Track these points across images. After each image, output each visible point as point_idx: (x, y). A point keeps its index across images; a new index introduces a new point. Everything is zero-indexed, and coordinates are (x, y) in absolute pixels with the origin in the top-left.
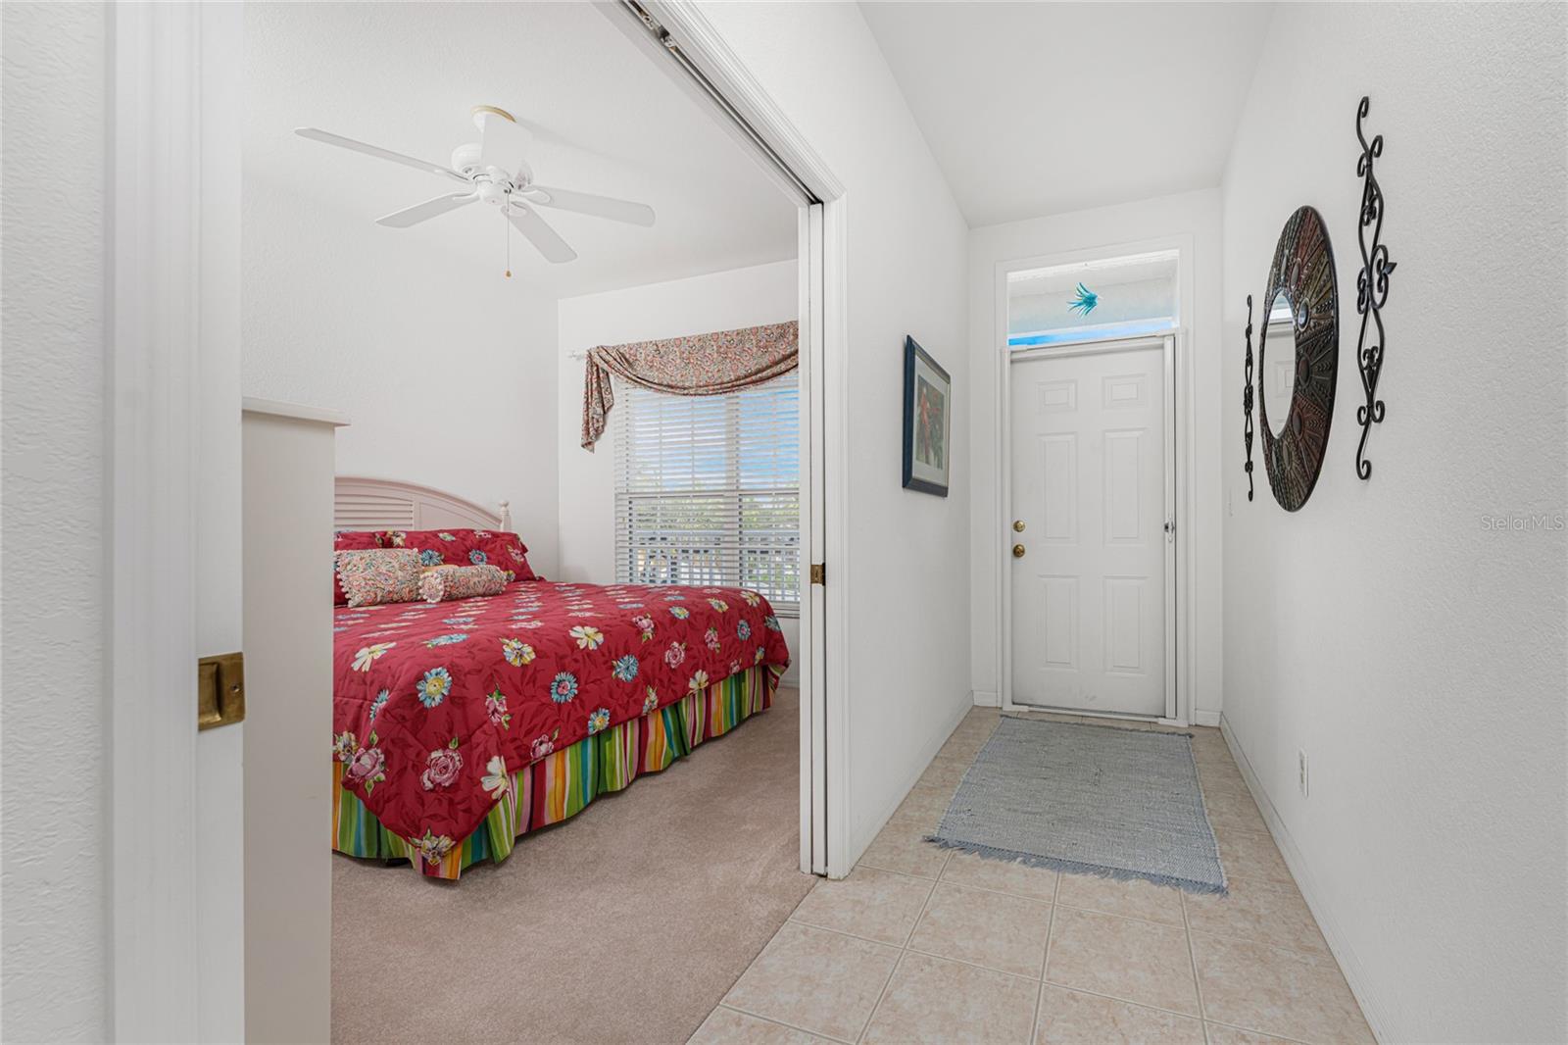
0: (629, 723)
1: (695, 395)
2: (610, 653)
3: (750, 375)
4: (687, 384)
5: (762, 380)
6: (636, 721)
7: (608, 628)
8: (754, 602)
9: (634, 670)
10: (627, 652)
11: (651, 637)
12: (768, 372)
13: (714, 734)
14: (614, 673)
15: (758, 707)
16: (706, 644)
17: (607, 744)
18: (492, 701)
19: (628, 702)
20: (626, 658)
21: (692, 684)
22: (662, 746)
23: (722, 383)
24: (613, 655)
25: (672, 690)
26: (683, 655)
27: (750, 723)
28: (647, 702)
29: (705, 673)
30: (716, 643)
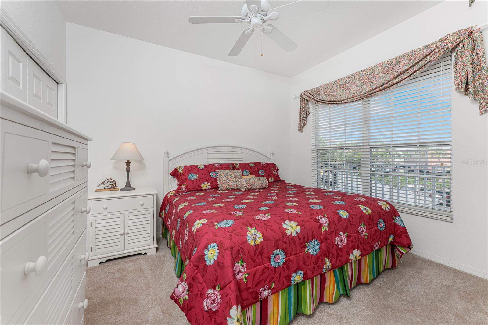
0: (315, 278)
1: (347, 103)
2: (304, 238)
3: (378, 87)
4: (343, 99)
5: (386, 88)
6: (319, 276)
7: (303, 223)
8: (386, 208)
9: (317, 248)
10: (313, 238)
11: (327, 229)
12: (391, 83)
13: (363, 281)
14: (306, 250)
15: (389, 265)
16: (359, 233)
17: (302, 287)
18: (238, 266)
19: (314, 267)
20: (313, 241)
21: (352, 257)
22: (334, 290)
23: (361, 95)
24: (306, 239)
25: (340, 260)
26: (346, 240)
27: (383, 275)
28: (325, 267)
29: (359, 251)
30: (365, 232)
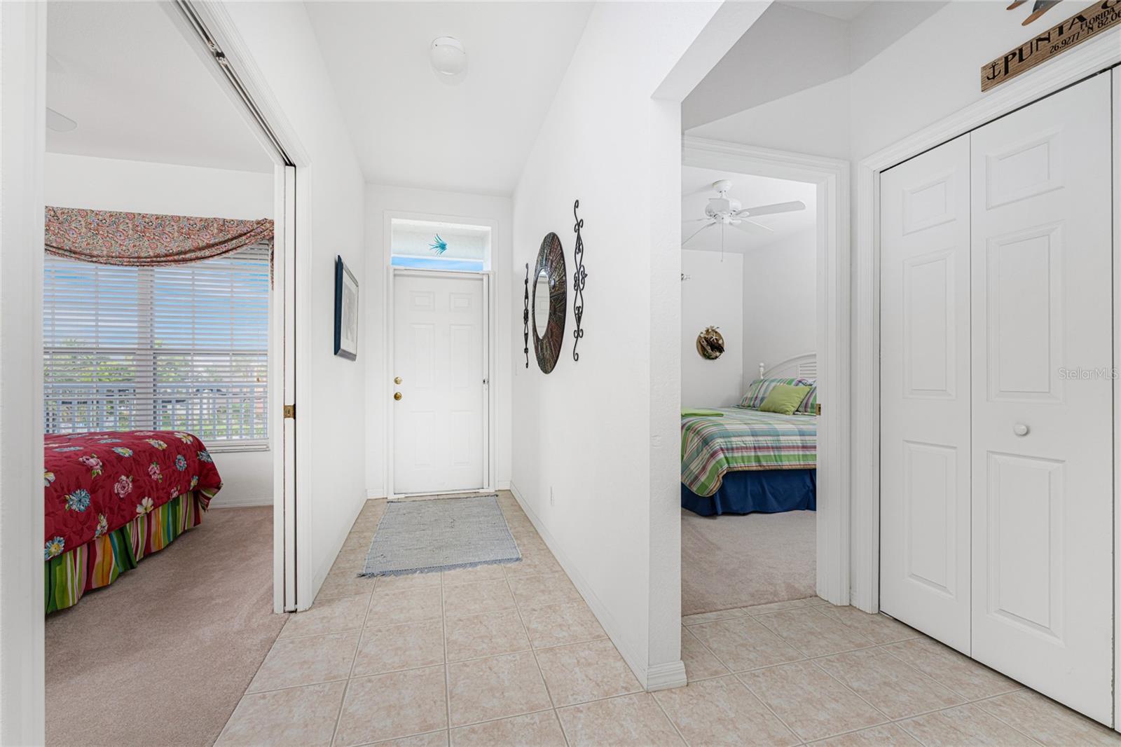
0: (78, 549)
1: (106, 264)
2: (63, 488)
3: (171, 255)
4: (95, 253)
5: (185, 260)
6: (85, 547)
7: (57, 468)
8: (189, 440)
9: (87, 501)
10: (79, 487)
11: (100, 473)
12: (193, 255)
13: (154, 549)
14: (67, 505)
15: (191, 526)
16: (151, 476)
17: (58, 568)
19: (82, 529)
20: (78, 492)
21: (140, 509)
22: (111, 564)
23: (138, 258)
24: (65, 490)
25: (122, 516)
26: (131, 486)
27: (182, 538)
28: (99, 528)
29: (150, 499)
30: (159, 474)
